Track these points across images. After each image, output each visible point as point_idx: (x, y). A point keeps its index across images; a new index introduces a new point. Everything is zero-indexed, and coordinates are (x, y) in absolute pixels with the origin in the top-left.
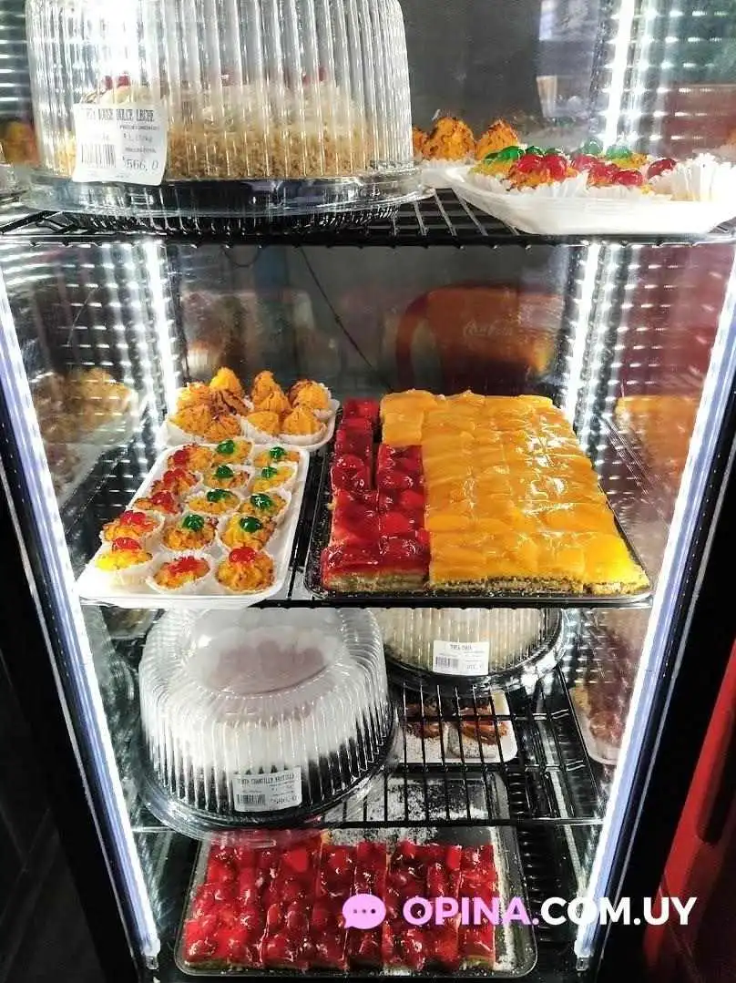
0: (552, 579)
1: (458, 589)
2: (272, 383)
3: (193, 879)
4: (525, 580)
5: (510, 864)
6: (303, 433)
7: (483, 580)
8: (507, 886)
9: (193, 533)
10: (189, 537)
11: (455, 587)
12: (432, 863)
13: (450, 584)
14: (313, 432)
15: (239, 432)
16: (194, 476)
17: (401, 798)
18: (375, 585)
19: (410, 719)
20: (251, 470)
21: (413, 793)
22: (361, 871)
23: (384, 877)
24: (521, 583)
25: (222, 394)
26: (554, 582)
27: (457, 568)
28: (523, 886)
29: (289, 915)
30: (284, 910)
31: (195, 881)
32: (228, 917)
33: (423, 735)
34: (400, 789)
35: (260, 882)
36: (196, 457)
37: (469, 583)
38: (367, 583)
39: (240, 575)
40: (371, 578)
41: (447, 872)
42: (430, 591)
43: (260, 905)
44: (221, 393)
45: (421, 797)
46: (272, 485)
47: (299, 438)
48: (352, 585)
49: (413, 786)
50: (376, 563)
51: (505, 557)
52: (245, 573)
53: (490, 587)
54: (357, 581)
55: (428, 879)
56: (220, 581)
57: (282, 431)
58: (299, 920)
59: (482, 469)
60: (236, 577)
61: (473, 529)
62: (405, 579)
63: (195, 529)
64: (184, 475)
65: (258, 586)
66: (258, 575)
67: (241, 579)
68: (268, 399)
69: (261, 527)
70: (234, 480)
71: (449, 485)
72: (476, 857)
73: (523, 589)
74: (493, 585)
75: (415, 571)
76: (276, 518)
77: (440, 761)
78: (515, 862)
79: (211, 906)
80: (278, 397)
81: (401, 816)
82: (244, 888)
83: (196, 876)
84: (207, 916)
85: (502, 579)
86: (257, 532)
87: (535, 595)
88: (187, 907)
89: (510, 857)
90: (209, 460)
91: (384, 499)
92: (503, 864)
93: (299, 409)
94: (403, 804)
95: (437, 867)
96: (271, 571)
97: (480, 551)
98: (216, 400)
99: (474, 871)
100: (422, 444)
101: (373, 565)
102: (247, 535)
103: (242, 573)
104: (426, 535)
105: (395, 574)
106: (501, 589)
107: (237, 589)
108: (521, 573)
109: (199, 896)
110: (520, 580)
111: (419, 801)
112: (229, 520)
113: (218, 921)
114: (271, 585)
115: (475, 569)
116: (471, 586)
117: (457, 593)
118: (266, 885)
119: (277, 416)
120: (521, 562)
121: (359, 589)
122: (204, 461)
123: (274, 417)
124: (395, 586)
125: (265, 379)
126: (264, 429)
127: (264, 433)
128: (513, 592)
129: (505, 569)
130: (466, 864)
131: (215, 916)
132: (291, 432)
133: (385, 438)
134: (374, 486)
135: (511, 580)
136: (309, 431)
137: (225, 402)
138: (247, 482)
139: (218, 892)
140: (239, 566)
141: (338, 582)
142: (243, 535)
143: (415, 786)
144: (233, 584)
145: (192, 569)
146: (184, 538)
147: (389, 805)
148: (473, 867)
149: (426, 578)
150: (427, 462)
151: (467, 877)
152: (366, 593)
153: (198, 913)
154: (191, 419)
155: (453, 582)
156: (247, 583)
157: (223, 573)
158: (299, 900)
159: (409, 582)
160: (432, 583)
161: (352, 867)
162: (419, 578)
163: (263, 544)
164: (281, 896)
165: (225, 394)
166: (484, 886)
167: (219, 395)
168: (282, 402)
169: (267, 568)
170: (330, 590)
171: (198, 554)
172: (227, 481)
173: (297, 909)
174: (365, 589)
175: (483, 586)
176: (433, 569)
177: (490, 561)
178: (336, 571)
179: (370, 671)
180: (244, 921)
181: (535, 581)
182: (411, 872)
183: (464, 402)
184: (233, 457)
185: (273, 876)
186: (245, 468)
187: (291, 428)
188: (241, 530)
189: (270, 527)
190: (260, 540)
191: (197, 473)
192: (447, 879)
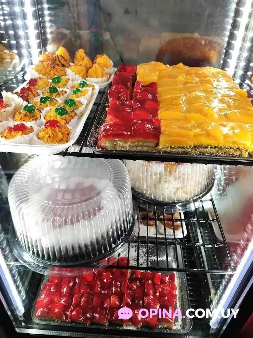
0: (231, 148)
1: (175, 151)
2: (84, 55)
3: (43, 280)
4: (215, 147)
5: (181, 282)
6: (97, 77)
7: (190, 147)
8: (180, 291)
9: (28, 113)
10: (25, 115)
11: (174, 150)
12: (148, 280)
13: (171, 148)
14: (102, 77)
15: (65, 75)
16: (37, 92)
17: (136, 250)
18: (128, 148)
19: (142, 219)
20: (68, 91)
21: (141, 248)
22: (116, 281)
23: (126, 285)
24: (212, 150)
25: (58, 58)
26: (232, 150)
27: (176, 138)
28: (187, 292)
29: (82, 300)
30: (81, 297)
31: (44, 281)
32: (56, 299)
33: (148, 225)
34: (135, 246)
35: (71, 284)
36: (40, 83)
37: (183, 148)
38: (123, 145)
39: (50, 135)
40: (126, 142)
41: (154, 284)
42: (159, 152)
43: (70, 294)
44: (58, 56)
45: (144, 250)
46: (77, 97)
47: (96, 80)
48: (115, 146)
49: (141, 245)
50: (129, 133)
51: (205, 134)
52: (53, 134)
53: (194, 151)
54: (117, 144)
55: (146, 287)
56: (39, 138)
57: (87, 77)
58: (87, 302)
59: (190, 92)
60: (48, 136)
61: (186, 119)
62: (146, 144)
63: (30, 112)
64: (31, 91)
65: (59, 141)
66: (60, 135)
67: (50, 137)
68: (82, 61)
69: (67, 113)
70: (58, 94)
71: (172, 99)
72: (167, 279)
73: (213, 153)
74: (196, 150)
75: (151, 140)
76: (77, 111)
77: (155, 236)
78: (184, 281)
79: (49, 294)
80: (87, 60)
81: (135, 257)
82: (63, 287)
83: (45, 279)
84: (47, 298)
85: (201, 147)
86: (64, 116)
87: (219, 156)
88: (39, 293)
89: (182, 278)
90: (48, 85)
91: (136, 104)
92: (179, 282)
93: (96, 65)
94: (137, 253)
95: (150, 282)
96: (68, 134)
97: (191, 130)
98: (55, 60)
99: (166, 285)
100: (157, 82)
101: (128, 134)
102: (58, 117)
103: (51, 134)
104: (159, 121)
105: (139, 141)
106: (200, 153)
107: (47, 142)
108: (213, 143)
109: (44, 288)
110: (212, 148)
111: (143, 252)
112: (50, 109)
113: (51, 300)
114: (67, 142)
115: (186, 139)
116: (183, 150)
117: (175, 153)
118: (74, 286)
119: (85, 69)
120: (213, 137)
121: (119, 148)
122: (44, 85)
123: (83, 69)
124: (139, 149)
125: (81, 53)
126: (78, 74)
127: (77, 75)
128: (207, 154)
129: (204, 141)
130: (163, 282)
131: (50, 299)
132: (91, 77)
133: (138, 79)
134: (131, 99)
135: (207, 147)
136: (101, 76)
137: (60, 62)
138: (65, 95)
139: (53, 288)
140: (50, 131)
141: (107, 144)
142: (56, 116)
143: (142, 245)
144: (45, 139)
145: (22, 130)
146: (23, 116)
147: (130, 253)
148: (166, 283)
149: (157, 144)
150: (159, 89)
151: (163, 287)
152: (122, 151)
153: (43, 296)
154: (42, 67)
155: (173, 147)
156: (53, 139)
157: (41, 134)
158: (88, 293)
159: (148, 146)
160: (161, 147)
161: (112, 279)
162: (153, 145)
163: (67, 122)
164: (79, 291)
165: (60, 58)
166: (170, 292)
167: (57, 58)
168: (88, 62)
169: (66, 132)
170: (102, 148)
171: (28, 124)
172: (55, 94)
173: (87, 297)
174: (122, 149)
175: (190, 150)
176: (162, 139)
177: (196, 136)
178: (106, 137)
179: (123, 195)
180: (62, 301)
181: (221, 148)
182: (138, 284)
183: (179, 68)
184: (59, 84)
185: (77, 282)
186: (65, 89)
187: (91, 75)
188: (56, 114)
189: (73, 114)
190: (66, 120)
191: (39, 91)
192: (154, 287)
